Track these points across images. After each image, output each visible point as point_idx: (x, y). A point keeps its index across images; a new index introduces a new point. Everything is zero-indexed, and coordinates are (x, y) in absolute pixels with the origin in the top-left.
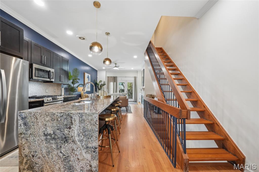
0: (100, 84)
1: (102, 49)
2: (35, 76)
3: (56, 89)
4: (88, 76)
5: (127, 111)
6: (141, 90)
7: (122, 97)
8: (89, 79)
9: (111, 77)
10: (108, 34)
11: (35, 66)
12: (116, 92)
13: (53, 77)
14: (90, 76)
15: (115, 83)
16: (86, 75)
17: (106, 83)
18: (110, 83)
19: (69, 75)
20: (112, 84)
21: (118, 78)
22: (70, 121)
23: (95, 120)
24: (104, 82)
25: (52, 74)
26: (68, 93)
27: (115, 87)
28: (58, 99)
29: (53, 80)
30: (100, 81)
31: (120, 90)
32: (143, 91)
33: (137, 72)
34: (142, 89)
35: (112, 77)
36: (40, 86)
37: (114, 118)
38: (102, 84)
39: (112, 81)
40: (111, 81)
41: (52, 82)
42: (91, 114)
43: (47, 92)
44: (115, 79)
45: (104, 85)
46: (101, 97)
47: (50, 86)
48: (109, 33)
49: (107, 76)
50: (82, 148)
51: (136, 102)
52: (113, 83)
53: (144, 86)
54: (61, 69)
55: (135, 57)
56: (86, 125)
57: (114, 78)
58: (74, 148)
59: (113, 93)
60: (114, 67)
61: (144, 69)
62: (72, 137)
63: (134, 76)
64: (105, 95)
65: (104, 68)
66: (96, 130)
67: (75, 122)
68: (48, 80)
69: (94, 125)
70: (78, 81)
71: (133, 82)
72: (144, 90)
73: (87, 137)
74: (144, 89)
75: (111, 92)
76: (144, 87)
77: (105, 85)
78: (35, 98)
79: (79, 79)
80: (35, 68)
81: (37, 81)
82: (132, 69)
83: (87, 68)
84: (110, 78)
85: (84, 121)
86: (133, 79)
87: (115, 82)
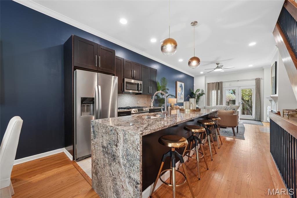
0: (198, 93)
1: (176, 46)
2: (126, 89)
3: (146, 101)
4: (181, 84)
5: (234, 135)
6: (271, 101)
7: (230, 111)
8: (182, 89)
9: (212, 83)
10: (194, 24)
11: (126, 80)
12: (221, 103)
13: (141, 88)
14: (183, 84)
15: (219, 91)
16: (179, 84)
17: (206, 92)
18: (212, 91)
19: (158, 86)
20: (214, 93)
21: (224, 84)
22: (116, 138)
23: (136, 143)
24: (203, 91)
25: (140, 86)
26: (158, 105)
27: (219, 96)
28: (144, 110)
29: (141, 92)
30: (198, 90)
31: (230, 100)
32: (273, 102)
33: (262, 69)
34: (272, 99)
35: (214, 83)
36: (133, 98)
37: (183, 145)
38: (200, 93)
39: (215, 89)
40: (213, 89)
41: (140, 94)
42: (133, 134)
43: (138, 103)
44: (219, 86)
45: (202, 94)
46: (186, 110)
47: (141, 98)
48: (196, 22)
49: (207, 82)
50: (125, 175)
51: (260, 121)
52: (215, 91)
53: (276, 93)
54: (149, 81)
55: (252, 44)
56: (129, 147)
57: (217, 84)
58: (120, 171)
59: (215, 105)
60: (215, 69)
61: (276, 62)
62: (118, 157)
63: (256, 78)
64: (191, 108)
65: (202, 73)
66: (138, 158)
67: (120, 140)
68: (137, 92)
69: (136, 150)
70: (167, 91)
71: (254, 88)
72: (275, 101)
73: (129, 164)
74: (275, 99)
75: (213, 104)
76: (277, 95)
77: (204, 95)
78: (127, 108)
79: (168, 89)
80: (126, 82)
81: (129, 93)
82: (251, 66)
83: (181, 76)
84: (211, 85)
85: (127, 141)
86: (254, 83)
87: (219, 89)
